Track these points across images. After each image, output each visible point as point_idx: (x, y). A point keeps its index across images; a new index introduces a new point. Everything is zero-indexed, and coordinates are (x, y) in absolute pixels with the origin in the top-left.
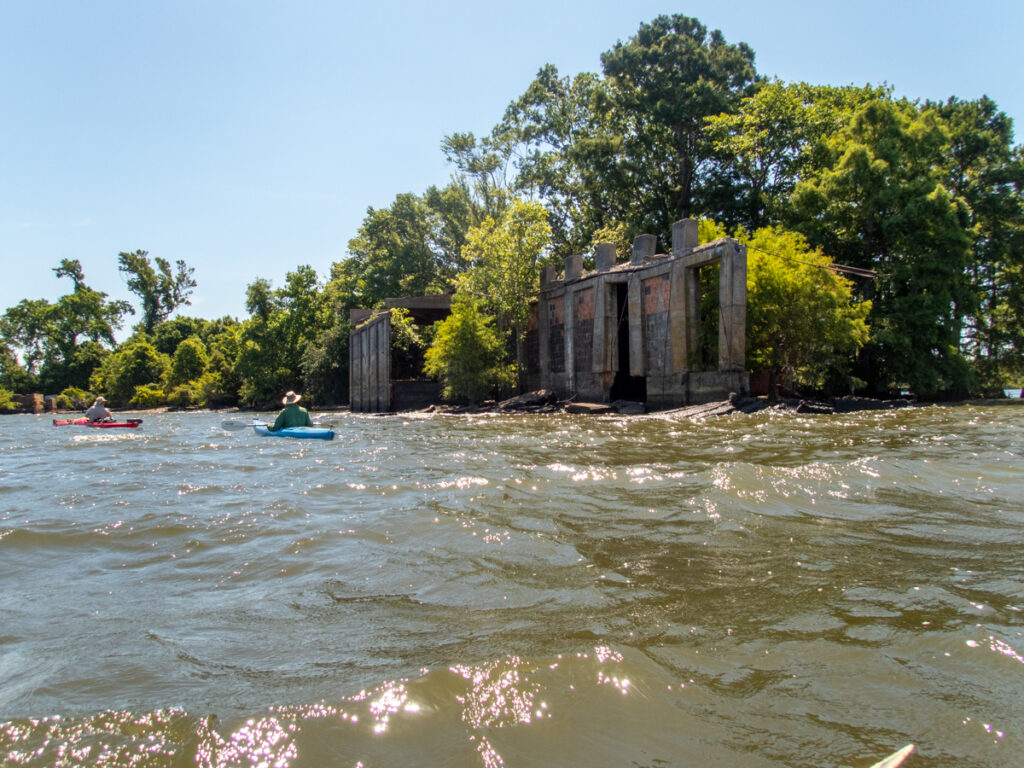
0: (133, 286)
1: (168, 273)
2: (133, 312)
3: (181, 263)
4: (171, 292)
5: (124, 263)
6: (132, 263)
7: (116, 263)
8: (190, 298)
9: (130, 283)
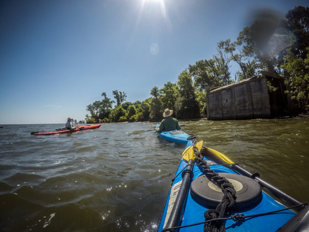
0: (115, 97)
1: (121, 95)
2: (115, 103)
3: (124, 92)
4: (122, 98)
5: (114, 93)
6: (115, 93)
7: (112, 93)
8: (126, 99)
9: (114, 97)
